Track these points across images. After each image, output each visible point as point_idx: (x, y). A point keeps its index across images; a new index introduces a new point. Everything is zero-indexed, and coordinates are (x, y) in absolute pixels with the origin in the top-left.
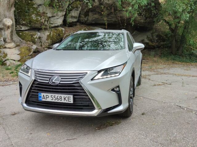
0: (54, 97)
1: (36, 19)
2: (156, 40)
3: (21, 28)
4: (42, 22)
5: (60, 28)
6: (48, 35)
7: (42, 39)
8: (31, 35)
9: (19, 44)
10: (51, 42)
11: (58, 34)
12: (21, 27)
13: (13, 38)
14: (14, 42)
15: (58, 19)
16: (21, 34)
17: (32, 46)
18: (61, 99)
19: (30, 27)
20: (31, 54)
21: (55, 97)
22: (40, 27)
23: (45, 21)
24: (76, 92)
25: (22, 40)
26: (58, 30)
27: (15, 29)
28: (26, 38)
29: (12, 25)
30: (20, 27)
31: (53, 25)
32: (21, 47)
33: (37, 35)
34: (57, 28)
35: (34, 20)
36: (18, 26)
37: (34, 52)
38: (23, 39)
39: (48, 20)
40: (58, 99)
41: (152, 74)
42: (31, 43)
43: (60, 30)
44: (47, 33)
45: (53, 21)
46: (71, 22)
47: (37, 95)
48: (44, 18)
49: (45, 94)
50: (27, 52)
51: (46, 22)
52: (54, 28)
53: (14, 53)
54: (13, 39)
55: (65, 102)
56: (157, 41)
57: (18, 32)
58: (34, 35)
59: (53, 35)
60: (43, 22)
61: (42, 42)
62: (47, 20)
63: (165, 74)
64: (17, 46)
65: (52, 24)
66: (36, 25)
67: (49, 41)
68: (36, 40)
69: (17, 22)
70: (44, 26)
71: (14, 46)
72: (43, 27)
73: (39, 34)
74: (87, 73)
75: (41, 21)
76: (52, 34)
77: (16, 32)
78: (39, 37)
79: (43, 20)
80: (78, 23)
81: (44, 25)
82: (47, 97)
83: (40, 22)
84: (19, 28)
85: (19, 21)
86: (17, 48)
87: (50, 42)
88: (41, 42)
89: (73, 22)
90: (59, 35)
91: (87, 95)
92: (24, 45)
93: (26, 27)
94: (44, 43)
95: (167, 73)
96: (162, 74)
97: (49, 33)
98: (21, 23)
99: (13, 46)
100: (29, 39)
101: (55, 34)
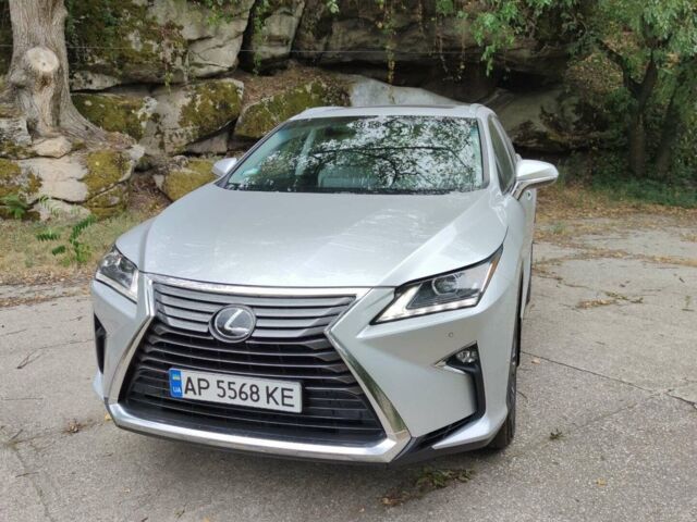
0: (230, 388)
1: (143, 50)
2: (574, 124)
3: (91, 82)
4: (164, 61)
5: (229, 82)
6: (184, 107)
7: (165, 121)
8: (123, 107)
9: (81, 141)
10: (196, 132)
11: (220, 103)
12: (90, 76)
13: (61, 118)
14: (66, 134)
15: (222, 49)
16: (88, 103)
17: (130, 148)
18: (255, 397)
19: (121, 77)
20: (124, 178)
21: (232, 386)
22: (156, 79)
23: (175, 54)
24: (314, 372)
25: (92, 127)
26: (223, 88)
27: (68, 88)
28: (106, 119)
29: (59, 72)
30: (85, 78)
31: (203, 71)
32: (91, 153)
33: (147, 107)
34: (217, 82)
35: (137, 53)
36: (77, 75)
37: (137, 170)
38: (97, 123)
39: (185, 53)
40: (243, 396)
41: (567, 258)
42: (127, 136)
43: (227, 89)
44: (183, 100)
45: (202, 55)
46: (268, 56)
47: (166, 377)
48: (169, 46)
49: (195, 376)
50: (112, 170)
51: (179, 59)
52: (206, 81)
53: (67, 176)
54: (62, 124)
55: (272, 406)
56: (579, 128)
57: (79, 98)
58: (134, 108)
59: (204, 105)
60: (169, 60)
61: (163, 134)
62: (181, 50)
63: (612, 255)
64: (77, 148)
65: (200, 66)
66: (142, 72)
67: (189, 128)
68: (143, 124)
69: (75, 61)
70: (171, 75)
71: (66, 150)
72: (169, 77)
73: (153, 103)
74: (354, 296)
75: (161, 55)
76: (198, 103)
77: (72, 97)
78: (153, 115)
79: (168, 53)
80: (292, 62)
81: (170, 70)
82: (203, 384)
83: (155, 58)
84: (83, 81)
85: (81, 57)
86: (77, 155)
87: (191, 133)
88: (159, 132)
89: (274, 58)
90: (225, 106)
91: (356, 384)
92: (102, 145)
93: (106, 78)
94: (171, 136)
95: (619, 251)
96: (602, 255)
97: (189, 100)
98: (91, 64)
99: (62, 147)
100: (119, 124)
101: (211, 103)
